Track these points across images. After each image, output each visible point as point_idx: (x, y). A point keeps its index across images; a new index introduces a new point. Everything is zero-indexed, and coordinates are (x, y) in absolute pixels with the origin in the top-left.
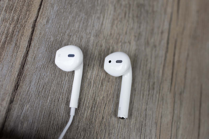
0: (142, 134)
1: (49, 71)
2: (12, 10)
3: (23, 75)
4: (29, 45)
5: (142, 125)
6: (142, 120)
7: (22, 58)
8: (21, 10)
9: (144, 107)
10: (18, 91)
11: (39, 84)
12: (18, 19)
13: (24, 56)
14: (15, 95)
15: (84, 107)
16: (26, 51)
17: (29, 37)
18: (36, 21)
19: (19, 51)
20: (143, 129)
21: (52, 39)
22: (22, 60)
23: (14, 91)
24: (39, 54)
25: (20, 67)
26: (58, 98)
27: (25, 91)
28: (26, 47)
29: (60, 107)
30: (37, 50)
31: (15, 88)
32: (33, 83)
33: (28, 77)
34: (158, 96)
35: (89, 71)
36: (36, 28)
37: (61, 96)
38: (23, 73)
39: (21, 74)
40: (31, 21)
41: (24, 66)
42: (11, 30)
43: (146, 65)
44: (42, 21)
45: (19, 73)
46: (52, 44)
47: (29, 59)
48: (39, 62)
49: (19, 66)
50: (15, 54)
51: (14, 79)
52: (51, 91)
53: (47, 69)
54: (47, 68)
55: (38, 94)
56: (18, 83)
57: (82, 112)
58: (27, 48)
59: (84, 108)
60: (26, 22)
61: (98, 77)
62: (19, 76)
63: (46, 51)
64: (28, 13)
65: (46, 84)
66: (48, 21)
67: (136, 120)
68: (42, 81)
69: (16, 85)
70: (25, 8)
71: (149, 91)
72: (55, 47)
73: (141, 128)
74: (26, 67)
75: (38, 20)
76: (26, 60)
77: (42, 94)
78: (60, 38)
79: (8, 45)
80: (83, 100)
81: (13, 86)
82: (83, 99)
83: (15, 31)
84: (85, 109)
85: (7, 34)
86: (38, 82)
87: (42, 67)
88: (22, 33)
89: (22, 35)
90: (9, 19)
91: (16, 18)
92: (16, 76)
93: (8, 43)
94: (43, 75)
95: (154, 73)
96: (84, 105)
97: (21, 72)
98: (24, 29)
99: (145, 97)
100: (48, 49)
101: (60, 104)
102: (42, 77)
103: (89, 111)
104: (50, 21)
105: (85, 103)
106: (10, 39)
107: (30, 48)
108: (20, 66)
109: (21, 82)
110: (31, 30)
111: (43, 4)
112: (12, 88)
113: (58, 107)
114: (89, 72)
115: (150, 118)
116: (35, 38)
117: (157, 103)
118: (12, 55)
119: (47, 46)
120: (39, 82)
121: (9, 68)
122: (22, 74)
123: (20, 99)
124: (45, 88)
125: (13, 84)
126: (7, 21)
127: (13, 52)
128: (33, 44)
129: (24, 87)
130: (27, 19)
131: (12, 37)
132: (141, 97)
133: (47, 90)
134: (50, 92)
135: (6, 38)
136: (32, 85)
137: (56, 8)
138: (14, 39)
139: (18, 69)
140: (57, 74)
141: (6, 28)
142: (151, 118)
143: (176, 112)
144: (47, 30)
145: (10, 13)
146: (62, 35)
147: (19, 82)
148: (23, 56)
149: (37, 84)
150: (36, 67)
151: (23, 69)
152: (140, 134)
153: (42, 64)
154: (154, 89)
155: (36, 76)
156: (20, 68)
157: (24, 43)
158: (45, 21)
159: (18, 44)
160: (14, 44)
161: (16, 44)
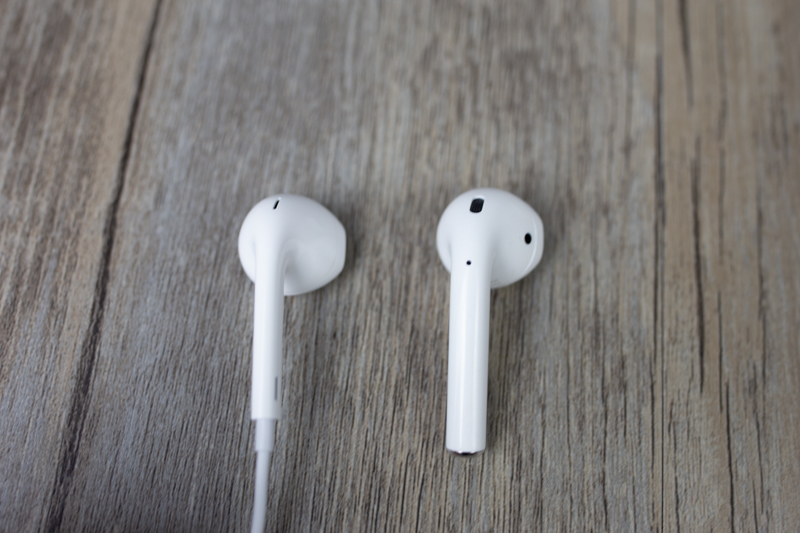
1: (184, 382)
2: (27, 183)
3: (90, 414)
4: (98, 299)
7: (79, 352)
8: (60, 177)
9: (591, 470)
10: (77, 479)
11: (149, 442)
12: (52, 211)
13: (85, 343)
14: (66, 496)
15: (335, 504)
16: (92, 321)
17: (96, 268)
18: (115, 206)
19: (66, 326)
21: (182, 262)
22: (78, 358)
23: (61, 482)
24: (139, 325)
25: (74, 386)
26: (229, 483)
27: (101, 477)
28: (90, 307)
29: (238, 517)
30: (132, 312)
31: (63, 470)
32: (127, 442)
33: (105, 419)
34: (646, 412)
35: (337, 357)
36: (118, 232)
37: (238, 475)
38: (87, 407)
39: (79, 414)
40: (99, 209)
41: (87, 382)
42: (29, 257)
43: (579, 294)
44: (138, 201)
45: (73, 411)
46: (185, 281)
47: (105, 350)
48: (141, 356)
49: (72, 384)
50: (52, 340)
51: (57, 434)
52: (197, 460)
53: (174, 377)
54: (174, 373)
55: (150, 479)
56: (71, 446)
57: (329, 526)
58: (93, 310)
59: (334, 510)
60: (80, 215)
61: (379, 374)
62: (73, 423)
63: (164, 309)
64: (85, 182)
65: (177, 437)
66: (159, 199)
68: (161, 426)
69: (65, 458)
70: (73, 165)
71: (604, 399)
72: (197, 287)
74: (96, 384)
75: (123, 199)
76: (93, 358)
77: (167, 477)
78: (210, 252)
79: (23, 311)
80: (328, 480)
81: (57, 461)
82: (329, 473)
83: (45, 257)
84: (340, 513)
85: (19, 273)
86: (146, 432)
87: (156, 372)
88: (70, 258)
89: (71, 267)
90: (20, 219)
91: (43, 209)
92: (63, 422)
93: (23, 304)
94: (163, 402)
95: (615, 320)
96: (336, 497)
97: (80, 406)
98: (75, 241)
99: (589, 429)
100: (173, 301)
101: (239, 507)
102: (160, 411)
103: (359, 518)
104: (169, 196)
105: (337, 487)
106: (29, 288)
107: (106, 307)
108: (74, 381)
109: (83, 441)
110: (100, 242)
111: (136, 136)
112: (54, 472)
113: (232, 518)
114: (339, 364)
115: (626, 513)
116: (120, 270)
117: (646, 445)
118: (43, 347)
119: (164, 290)
120: (150, 434)
121: (37, 398)
122: (86, 412)
123: (84, 508)
124: (173, 450)
125: (57, 455)
126: (15, 228)
127: (46, 334)
128: (112, 293)
129: (94, 458)
130: (84, 205)
131: (35, 281)
132: (574, 428)
133: (183, 461)
134: (196, 465)
135: (16, 287)
136: (123, 448)
137: (184, 141)
138: (45, 288)
139: (69, 396)
140: (215, 390)
141: (14, 251)
142: (631, 512)
143: (742, 471)
144: (160, 229)
145: (22, 195)
146: (216, 237)
147: (76, 443)
148: (80, 343)
149: (141, 440)
150: (134, 375)
151: (85, 391)
153: (152, 362)
154: (624, 386)
155: (135, 411)
156: (76, 391)
157: (81, 296)
158: (149, 198)
159: (60, 303)
160: (44, 306)
161: (52, 305)
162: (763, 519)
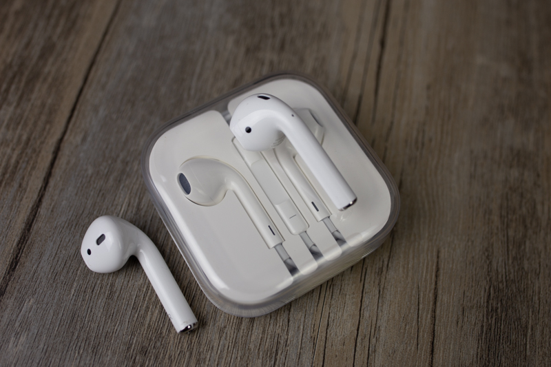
0: (277, 363)
1: (80, 232)
2: (18, 124)
3: (29, 242)
4: (44, 185)
5: (278, 343)
6: (279, 331)
7: (29, 210)
8: (35, 124)
10: (16, 273)
11: (56, 259)
12: (29, 139)
13: (33, 206)
14: (9, 281)
15: (146, 302)
16: (39, 195)
17: (46, 170)
18: (61, 140)
19: (25, 197)
20: (280, 352)
21: (90, 172)
22: (28, 214)
23: (8, 273)
24: (62, 201)
25: (23, 227)
26: (93, 285)
27: (29, 273)
28: (39, 189)
29: (95, 303)
30: (60, 194)
31: (10, 268)
32: (45, 258)
33: (37, 245)
35: (160, 229)
36: (60, 153)
37: (99, 282)
38: (28, 238)
39: (24, 241)
40: (52, 141)
41: (31, 226)
42: (13, 161)
44: (73, 139)
45: (21, 239)
46: (90, 181)
47: (43, 211)
48: (60, 216)
49: (23, 226)
50: (17, 203)
51: (10, 250)
52: (79, 271)
53: (75, 229)
54: (75, 227)
55: (53, 278)
56: (17, 256)
57: (141, 313)
58: (40, 191)
59: (145, 306)
60: (42, 143)
62: (20, 245)
63: (76, 194)
64: (48, 127)
65: (71, 258)
66: (84, 139)
67: (264, 332)
68: (64, 252)
69: (12, 262)
70: (43, 118)
72: (95, 186)
73: (274, 350)
74: (35, 227)
75: (66, 137)
76: (36, 214)
77: (62, 278)
78: (105, 169)
79: (5, 187)
80: (145, 290)
81: (8, 263)
82: (146, 287)
83: (21, 162)
84: (148, 308)
85: (6, 167)
86: (56, 254)
87: (66, 225)
88: (33, 164)
89: (33, 168)
90: (12, 141)
91: (24, 138)
92: (15, 244)
93: (5, 184)
94: (67, 240)
96: (147, 299)
97: (25, 237)
98: (38, 156)
100: (81, 191)
101: (96, 297)
102: (65, 245)
103: (157, 311)
104: (89, 139)
105: (148, 294)
106: (10, 176)
107: (47, 190)
108: (24, 224)
109: (23, 255)
110: (50, 157)
111: (78, 107)
112: (5, 268)
113: (92, 302)
114: (161, 233)
115: (299, 327)
116: (58, 172)
118: (12, 206)
119: (78, 185)
120: (57, 255)
121: (4, 230)
122: (27, 240)
123: (17, 288)
124: (68, 265)
125: (8, 260)
126: (8, 146)
127: (14, 199)
128: (52, 183)
129: (27, 264)
130: (45, 138)
131: (13, 173)
133: (72, 271)
134: (78, 273)
136: (43, 261)
137: (102, 113)
138: (18, 177)
139: (20, 232)
141: (6, 157)
142: (302, 327)
143: (366, 314)
144: (82, 155)
145: (15, 129)
146: (110, 162)
147: (19, 255)
148: (31, 206)
149: (52, 258)
150: (55, 225)
151: (29, 230)
152: (273, 362)
153: (65, 220)
155: (52, 243)
156: (24, 230)
157: (36, 183)
158: (79, 139)
159: (24, 185)
160: (16, 185)
161: (20, 186)
162: (373, 340)
